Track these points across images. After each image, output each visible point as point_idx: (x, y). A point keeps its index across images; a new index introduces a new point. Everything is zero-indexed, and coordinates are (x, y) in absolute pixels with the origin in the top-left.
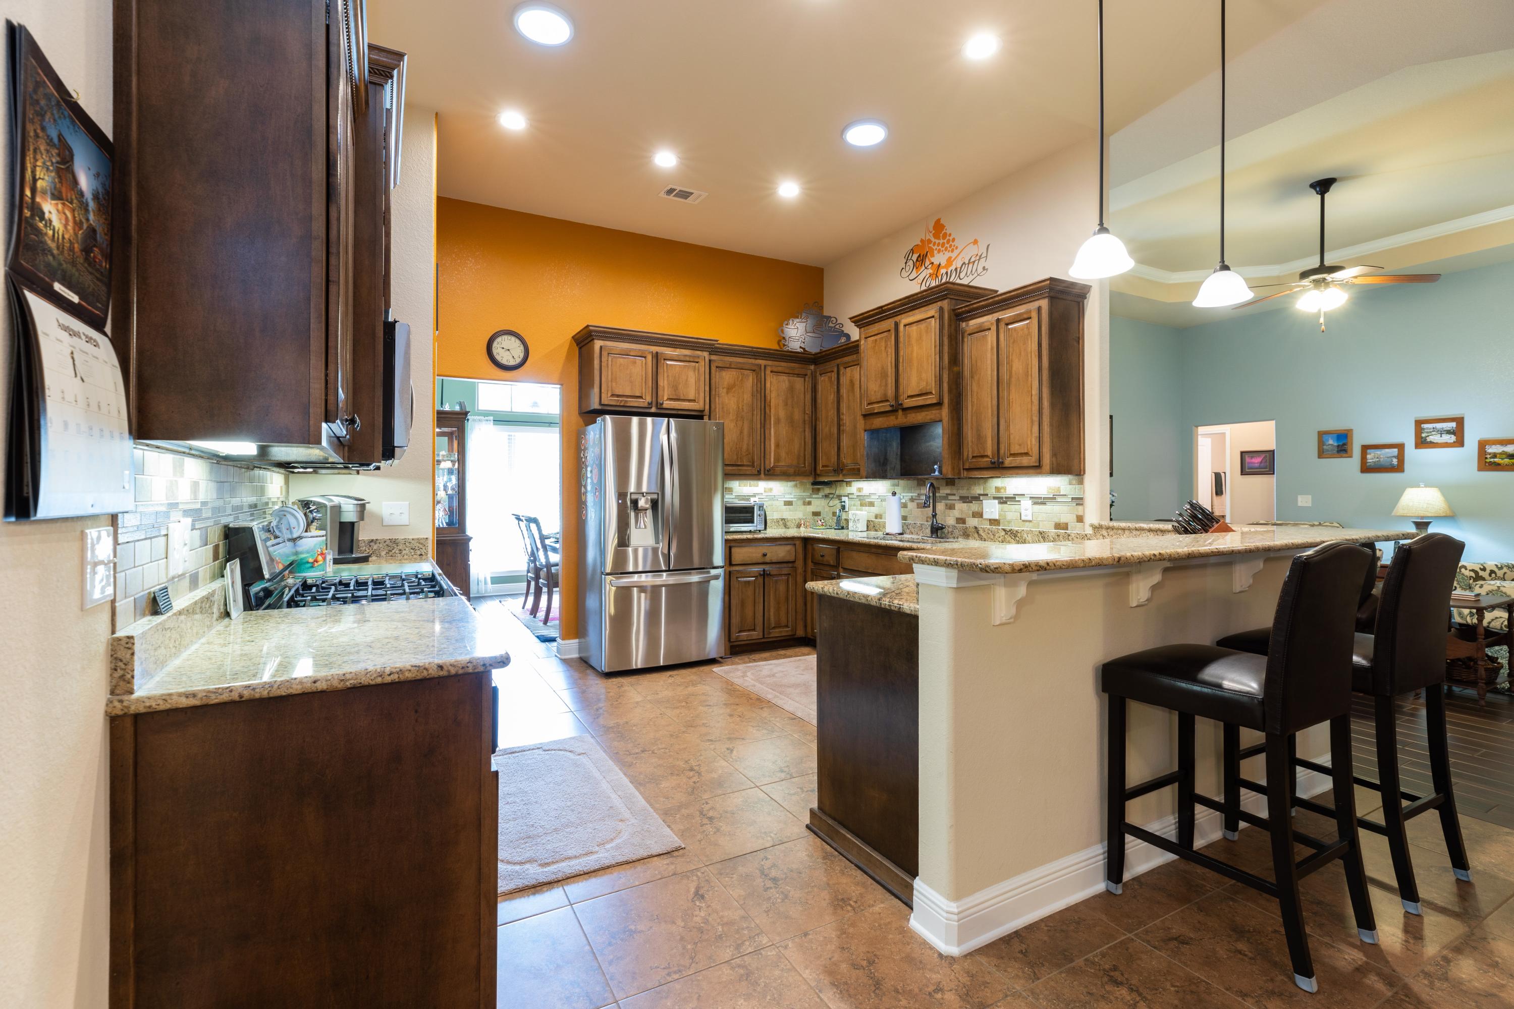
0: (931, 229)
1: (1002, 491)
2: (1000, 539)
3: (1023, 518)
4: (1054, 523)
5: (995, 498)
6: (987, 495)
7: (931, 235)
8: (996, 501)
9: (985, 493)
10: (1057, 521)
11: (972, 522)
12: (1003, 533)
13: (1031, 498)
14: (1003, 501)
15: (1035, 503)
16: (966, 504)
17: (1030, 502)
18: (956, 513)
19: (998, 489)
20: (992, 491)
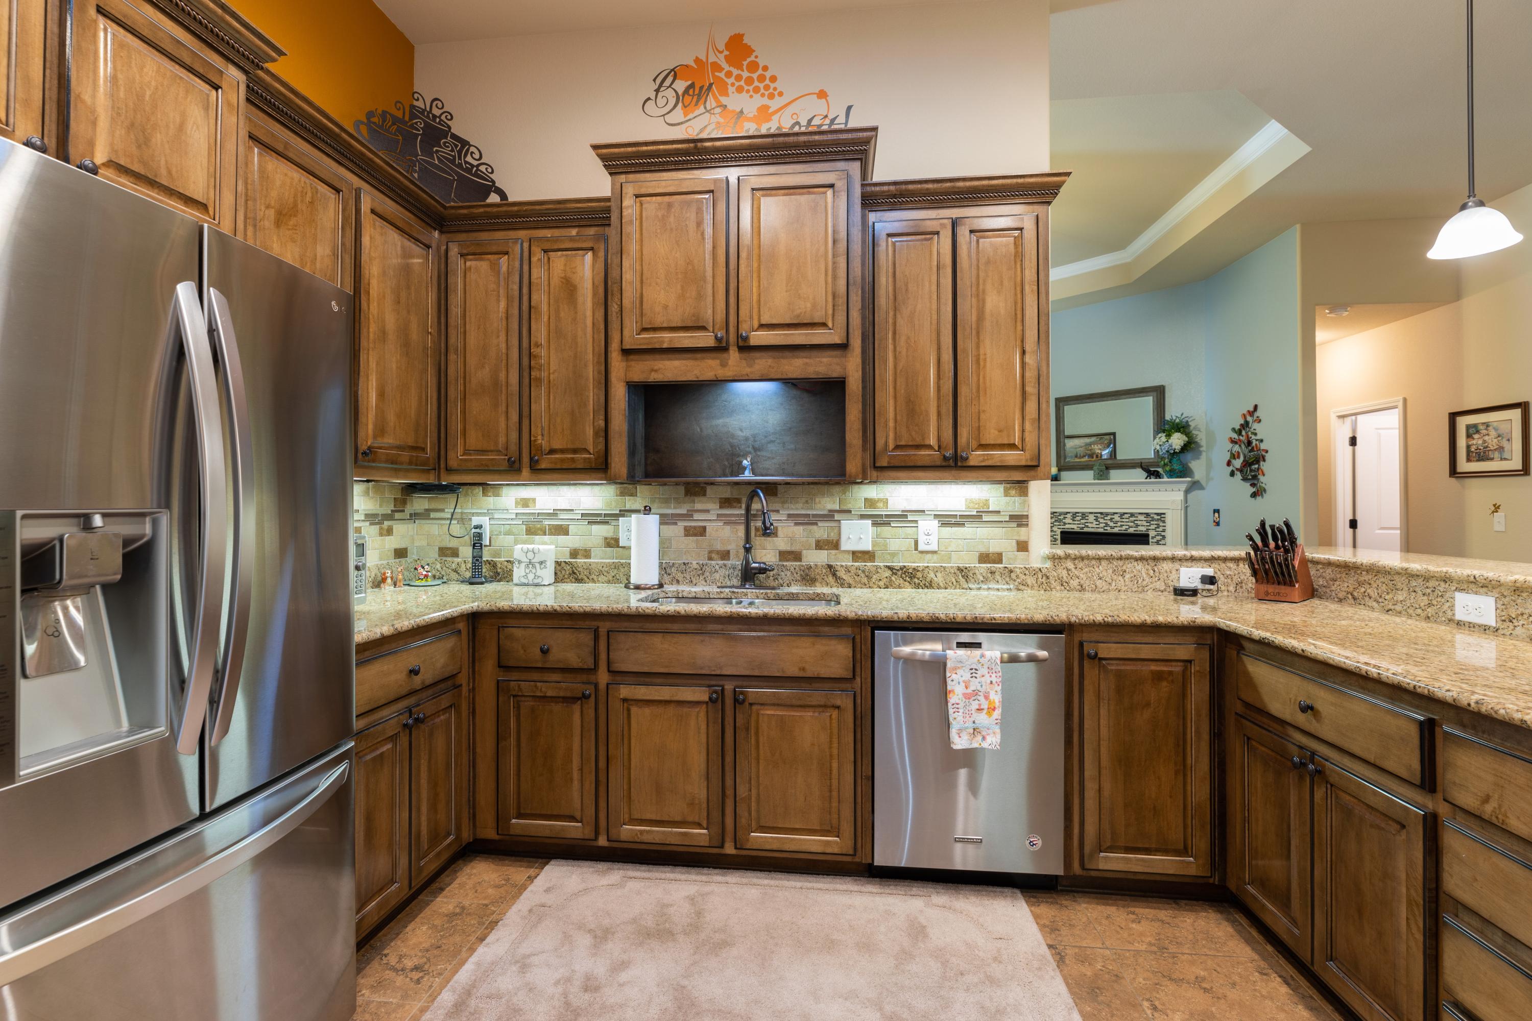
0: (721, 47)
1: (880, 505)
2: (881, 583)
3: (921, 547)
4: (977, 554)
5: (863, 517)
6: (850, 511)
7: (722, 57)
8: (869, 522)
9: (845, 508)
10: (983, 549)
11: (816, 558)
12: (888, 573)
13: (936, 516)
14: (880, 521)
15: (944, 525)
16: (801, 528)
17: (936, 523)
18: (781, 543)
19: (870, 503)
20: (858, 505)
